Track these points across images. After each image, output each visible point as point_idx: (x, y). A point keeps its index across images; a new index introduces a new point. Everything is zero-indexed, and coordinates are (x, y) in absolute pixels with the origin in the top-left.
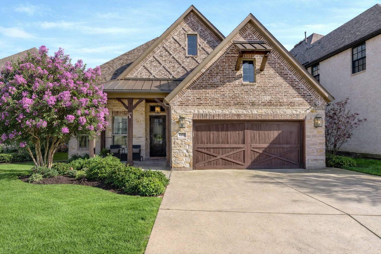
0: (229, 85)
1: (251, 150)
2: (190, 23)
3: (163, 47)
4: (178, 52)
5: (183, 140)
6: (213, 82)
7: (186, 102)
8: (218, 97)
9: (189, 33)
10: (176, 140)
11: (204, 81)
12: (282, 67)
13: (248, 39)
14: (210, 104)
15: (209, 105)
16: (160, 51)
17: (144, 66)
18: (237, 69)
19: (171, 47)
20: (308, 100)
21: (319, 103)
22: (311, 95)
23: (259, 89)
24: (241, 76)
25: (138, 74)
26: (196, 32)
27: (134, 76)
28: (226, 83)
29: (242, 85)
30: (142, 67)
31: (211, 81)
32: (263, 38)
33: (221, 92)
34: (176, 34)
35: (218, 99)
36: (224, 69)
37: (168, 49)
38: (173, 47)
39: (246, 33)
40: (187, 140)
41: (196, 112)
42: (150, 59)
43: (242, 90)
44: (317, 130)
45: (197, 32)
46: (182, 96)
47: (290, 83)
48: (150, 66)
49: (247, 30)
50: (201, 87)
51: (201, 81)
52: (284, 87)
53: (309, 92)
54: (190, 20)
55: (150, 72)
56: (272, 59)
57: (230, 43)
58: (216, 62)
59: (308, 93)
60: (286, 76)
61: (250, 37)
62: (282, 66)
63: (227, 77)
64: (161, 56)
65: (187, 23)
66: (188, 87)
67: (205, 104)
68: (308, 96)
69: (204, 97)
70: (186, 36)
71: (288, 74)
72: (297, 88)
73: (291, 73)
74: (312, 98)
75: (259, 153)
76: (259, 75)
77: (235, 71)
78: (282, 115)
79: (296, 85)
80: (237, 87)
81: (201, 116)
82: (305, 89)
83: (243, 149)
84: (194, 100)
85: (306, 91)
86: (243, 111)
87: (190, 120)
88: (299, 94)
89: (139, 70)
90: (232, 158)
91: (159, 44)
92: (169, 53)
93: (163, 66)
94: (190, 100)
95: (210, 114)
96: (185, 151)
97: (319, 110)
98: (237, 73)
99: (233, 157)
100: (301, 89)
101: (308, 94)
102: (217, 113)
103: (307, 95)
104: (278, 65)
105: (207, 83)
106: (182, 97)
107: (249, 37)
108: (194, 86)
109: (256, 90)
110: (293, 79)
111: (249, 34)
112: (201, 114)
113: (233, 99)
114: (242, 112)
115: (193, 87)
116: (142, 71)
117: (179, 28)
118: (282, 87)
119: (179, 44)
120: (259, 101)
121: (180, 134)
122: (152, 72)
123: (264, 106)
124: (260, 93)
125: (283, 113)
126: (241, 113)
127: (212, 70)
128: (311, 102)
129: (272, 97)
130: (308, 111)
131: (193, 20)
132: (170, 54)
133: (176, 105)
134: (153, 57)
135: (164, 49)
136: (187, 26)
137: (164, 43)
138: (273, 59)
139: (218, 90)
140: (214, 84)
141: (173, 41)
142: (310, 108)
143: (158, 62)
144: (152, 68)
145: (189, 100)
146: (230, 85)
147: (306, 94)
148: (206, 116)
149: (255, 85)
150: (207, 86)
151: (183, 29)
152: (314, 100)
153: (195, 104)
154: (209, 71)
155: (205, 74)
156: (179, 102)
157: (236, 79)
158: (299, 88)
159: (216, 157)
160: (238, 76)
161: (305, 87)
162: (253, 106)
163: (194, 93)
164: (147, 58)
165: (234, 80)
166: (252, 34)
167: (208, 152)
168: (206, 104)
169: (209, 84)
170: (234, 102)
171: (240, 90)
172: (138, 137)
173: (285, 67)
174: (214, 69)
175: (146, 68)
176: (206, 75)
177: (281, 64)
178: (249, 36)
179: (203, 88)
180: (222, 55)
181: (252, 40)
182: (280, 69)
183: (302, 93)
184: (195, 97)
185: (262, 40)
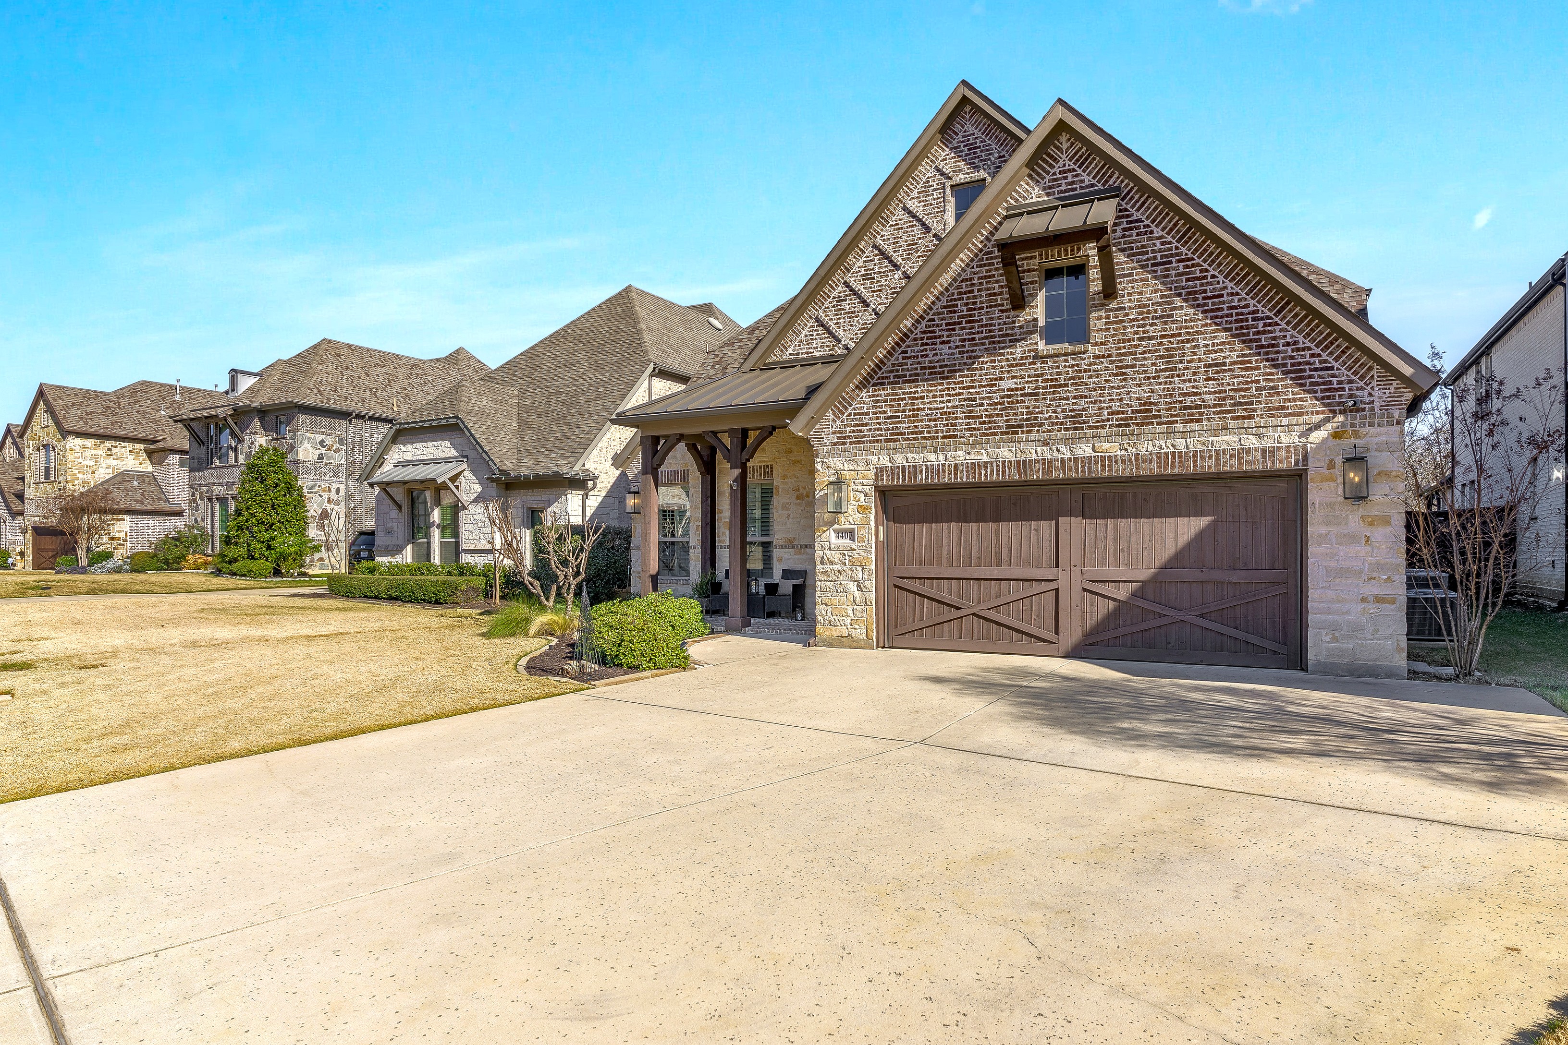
0: (991, 361)
1: (1085, 590)
2: (962, 145)
3: (875, 247)
4: (919, 254)
5: (846, 552)
6: (936, 358)
7: (854, 431)
8: (953, 407)
9: (960, 178)
10: (828, 552)
11: (909, 358)
12: (1198, 269)
13: (1060, 192)
14: (929, 432)
15: (926, 435)
16: (865, 262)
17: (817, 320)
18: (1019, 302)
19: (897, 243)
20: (1318, 388)
21: (1370, 395)
22: (1332, 368)
23: (1100, 366)
24: (1035, 326)
25: (800, 345)
26: (982, 172)
27: (790, 354)
28: (979, 357)
29: (1038, 357)
30: (812, 322)
31: (931, 358)
32: (1116, 175)
33: (964, 388)
34: (914, 194)
35: (954, 413)
36: (975, 309)
37: (890, 250)
38: (905, 238)
39: (1052, 171)
40: (858, 551)
41: (885, 461)
42: (835, 294)
43: (1037, 376)
44: (1361, 512)
45: (985, 170)
46: (843, 413)
47: (1230, 329)
48: (836, 315)
49: (1055, 160)
50: (899, 379)
51: (900, 361)
52: (1206, 346)
53: (1324, 356)
54: (961, 134)
55: (834, 337)
56: (1155, 245)
57: (994, 219)
58: (947, 290)
59: (1317, 360)
60: (1213, 304)
61: (1070, 180)
62: (1198, 265)
63: (984, 335)
64: (867, 277)
65: (950, 146)
66: (861, 382)
67: (912, 433)
68: (1316, 370)
69: (910, 410)
70: (948, 191)
71: (1225, 292)
72: (1262, 347)
73: (1237, 290)
74: (1335, 380)
75: (1114, 600)
76: (1103, 314)
77: (1012, 313)
78: (1195, 457)
79: (1258, 333)
80: (1021, 365)
81: (898, 474)
82: (1301, 346)
83: (1053, 585)
84: (879, 424)
85: (1308, 353)
86: (1039, 449)
87: (867, 489)
88: (1274, 366)
89: (804, 332)
90: (1014, 613)
91: (863, 239)
92: (891, 262)
93: (874, 310)
94: (867, 424)
95: (926, 465)
96: (852, 587)
97: (1371, 424)
98: (1018, 316)
99: (1018, 611)
100: (1281, 348)
101: (1317, 365)
102: (952, 462)
103: (1310, 370)
104: (1181, 265)
105: (919, 363)
106: (845, 417)
107: (1063, 182)
108: (879, 379)
109: (1090, 371)
110: (1246, 310)
111: (1064, 172)
112: (898, 467)
113: (1005, 409)
114: (1036, 452)
115: (874, 381)
116: (812, 335)
117: (926, 171)
118: (1198, 347)
119: (923, 224)
120: (1100, 409)
121: (837, 532)
122: (842, 333)
123: (1119, 426)
124: (1106, 381)
125: (1200, 447)
126: (1034, 456)
127: (934, 320)
128: (1329, 397)
129: (1152, 391)
130: (1318, 436)
131: (971, 130)
132: (896, 266)
133: (825, 445)
134: (845, 283)
135: (876, 252)
136: (953, 155)
137: (878, 233)
138: (1159, 246)
139: (953, 386)
140: (941, 367)
141: (906, 218)
142: (1327, 420)
143: (860, 297)
144: (841, 321)
145: (862, 425)
146: (994, 361)
147: (1308, 363)
148: (915, 473)
149: (1085, 352)
150: (917, 375)
151: (938, 169)
152: (1347, 387)
153: (881, 435)
154: (924, 323)
155: (912, 336)
156: (834, 433)
157: (1017, 340)
158: (1273, 346)
159: (958, 608)
160: (1021, 327)
161: (1301, 338)
162: (1076, 429)
163: (878, 401)
164: (827, 291)
165: (1008, 344)
166: (1074, 170)
167: (933, 593)
168: (916, 433)
169: (925, 368)
170: (1007, 421)
171: (1029, 376)
172: (802, 546)
173: (1210, 269)
174: (939, 314)
175: (822, 325)
176: (915, 339)
177: (1193, 259)
178: (1066, 178)
179: (904, 382)
180: (967, 265)
181: (1075, 189)
182: (1188, 280)
183: (1289, 361)
184: (880, 413)
185: (1115, 182)
